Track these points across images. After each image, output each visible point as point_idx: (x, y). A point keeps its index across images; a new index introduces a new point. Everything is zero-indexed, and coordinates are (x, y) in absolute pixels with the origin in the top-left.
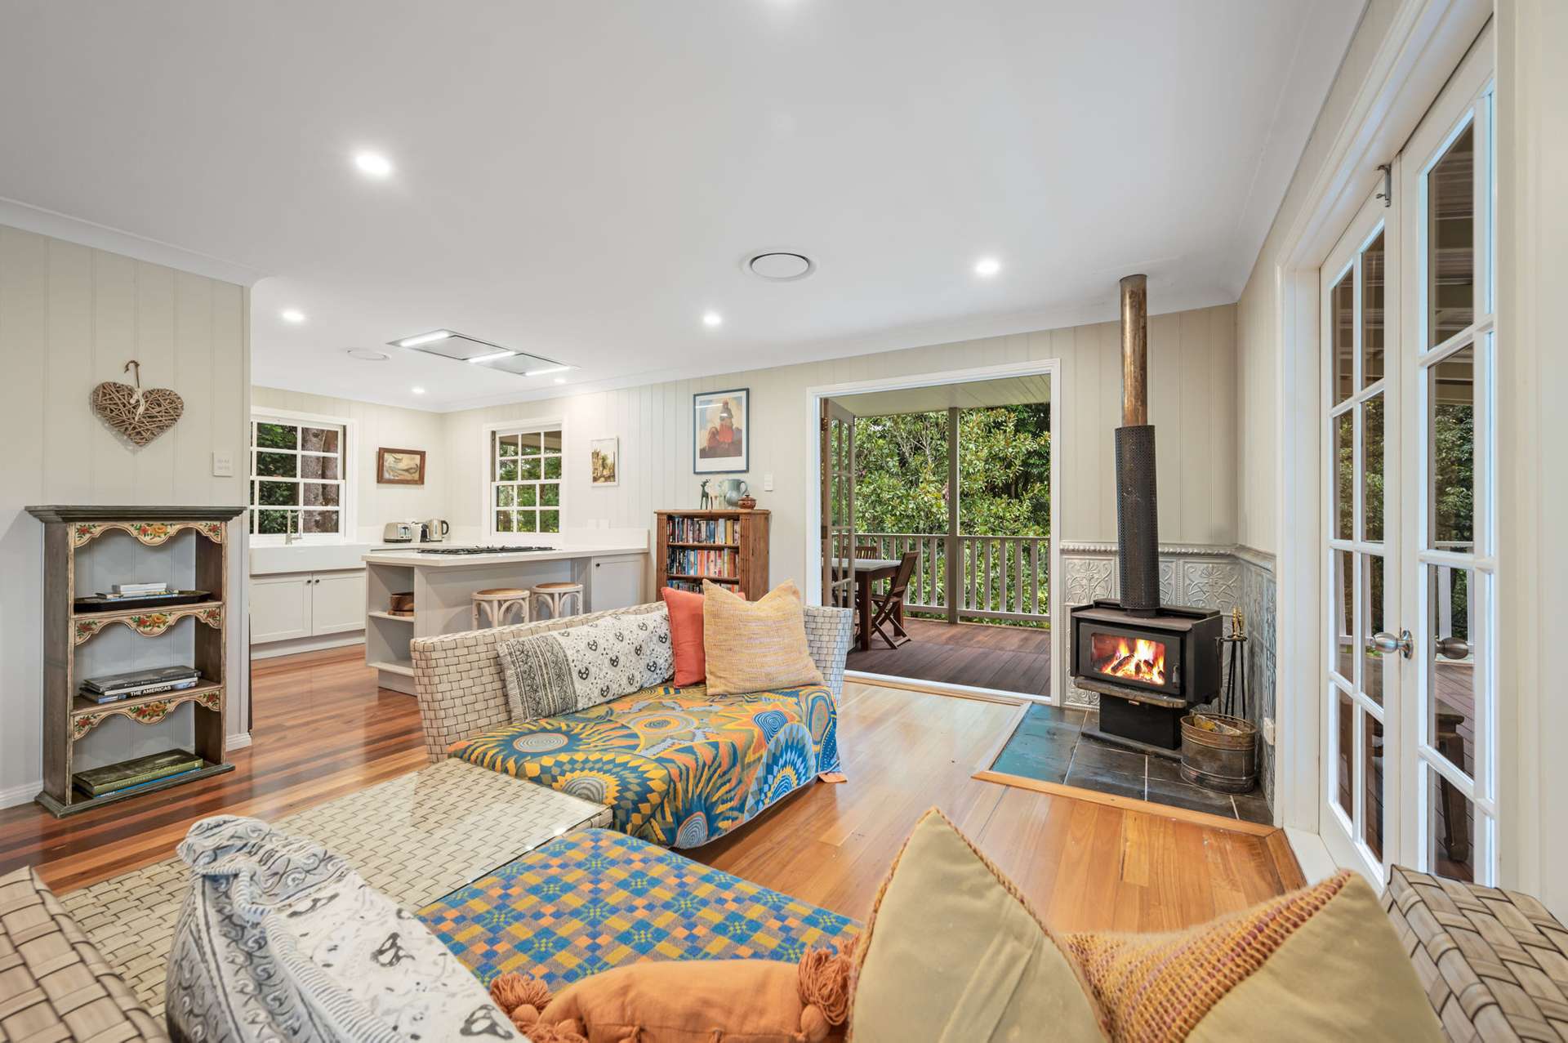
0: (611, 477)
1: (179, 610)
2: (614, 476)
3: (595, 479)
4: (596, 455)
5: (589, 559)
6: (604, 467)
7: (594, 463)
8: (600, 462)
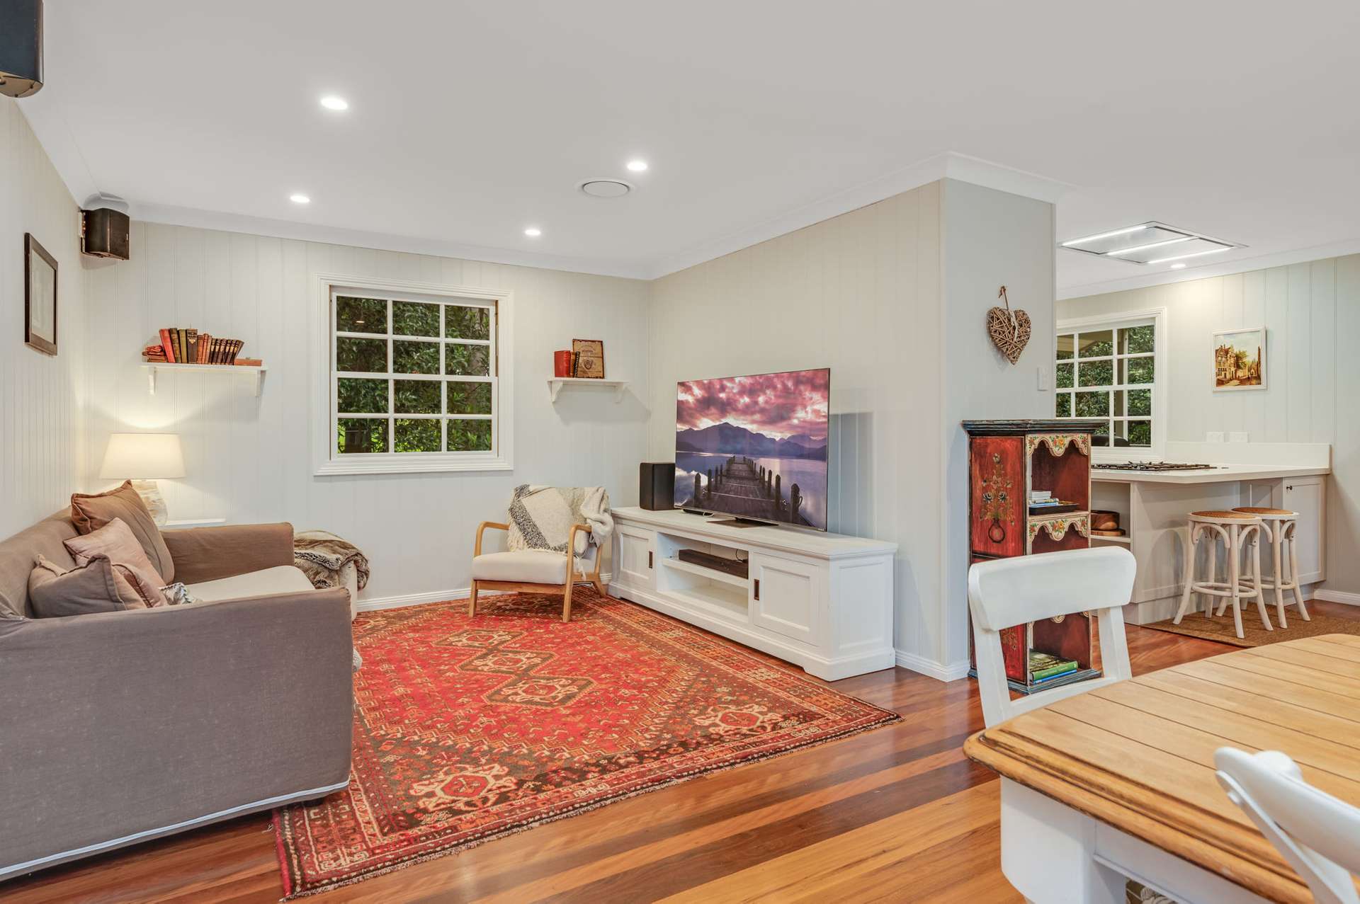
0: (1255, 377)
1: (1069, 517)
2: (1258, 378)
3: (1220, 383)
4: (1223, 352)
5: (1280, 480)
6: (1238, 366)
7: (1218, 363)
8: (1232, 360)
